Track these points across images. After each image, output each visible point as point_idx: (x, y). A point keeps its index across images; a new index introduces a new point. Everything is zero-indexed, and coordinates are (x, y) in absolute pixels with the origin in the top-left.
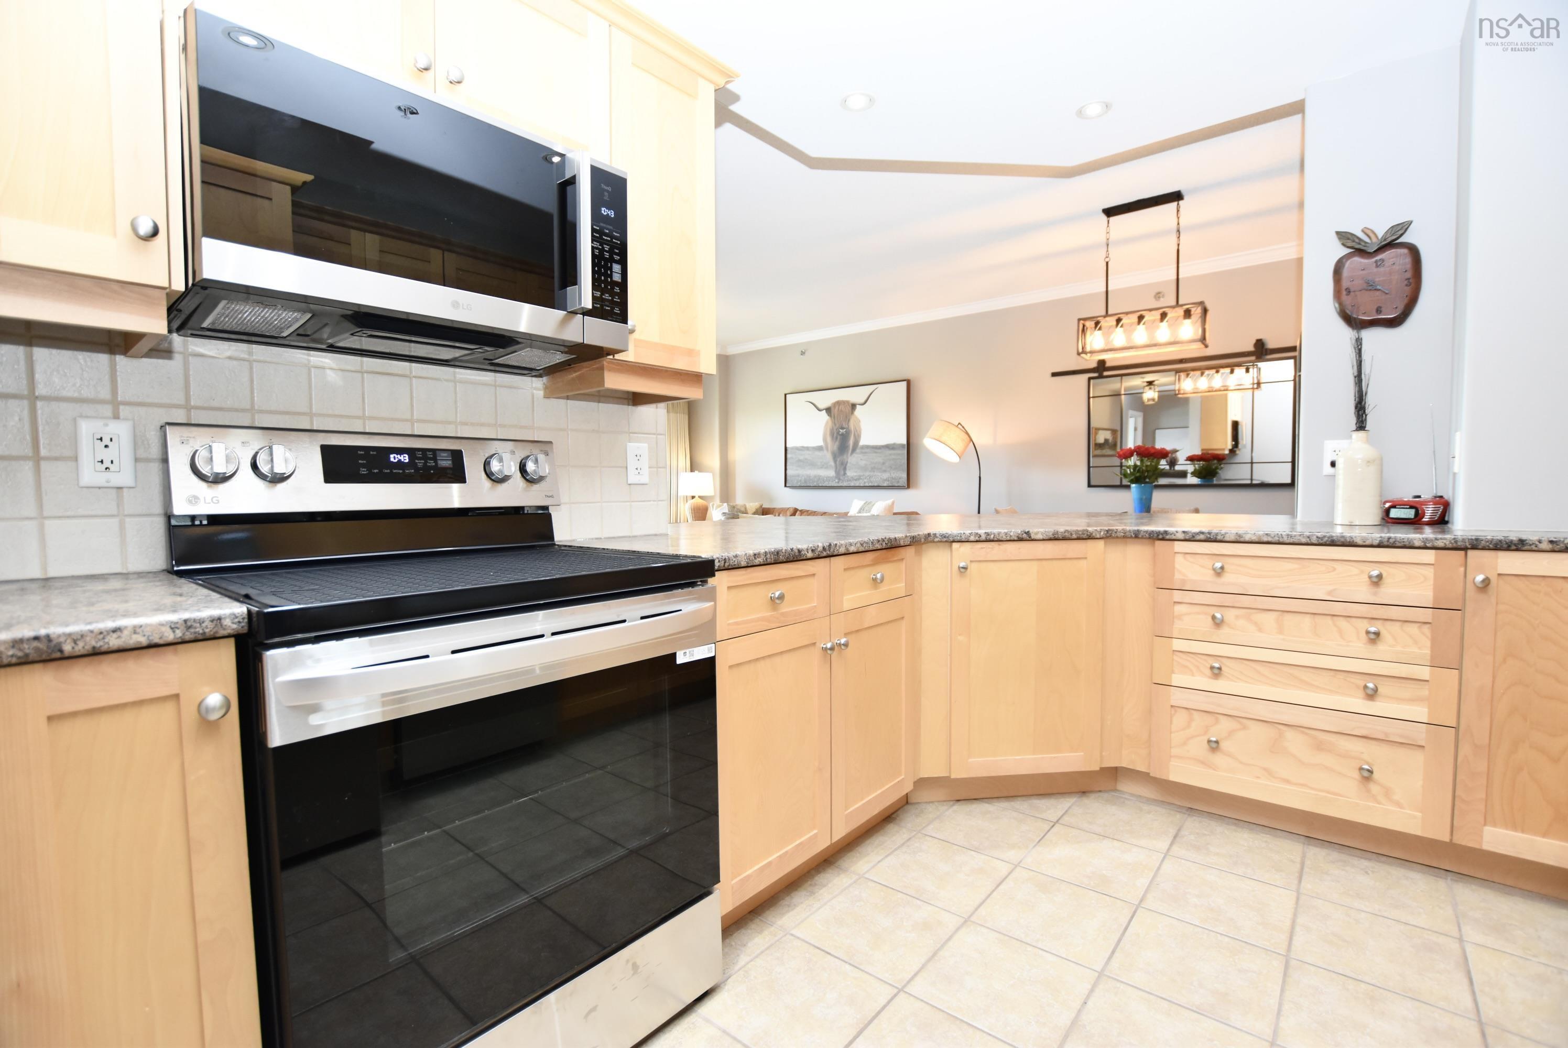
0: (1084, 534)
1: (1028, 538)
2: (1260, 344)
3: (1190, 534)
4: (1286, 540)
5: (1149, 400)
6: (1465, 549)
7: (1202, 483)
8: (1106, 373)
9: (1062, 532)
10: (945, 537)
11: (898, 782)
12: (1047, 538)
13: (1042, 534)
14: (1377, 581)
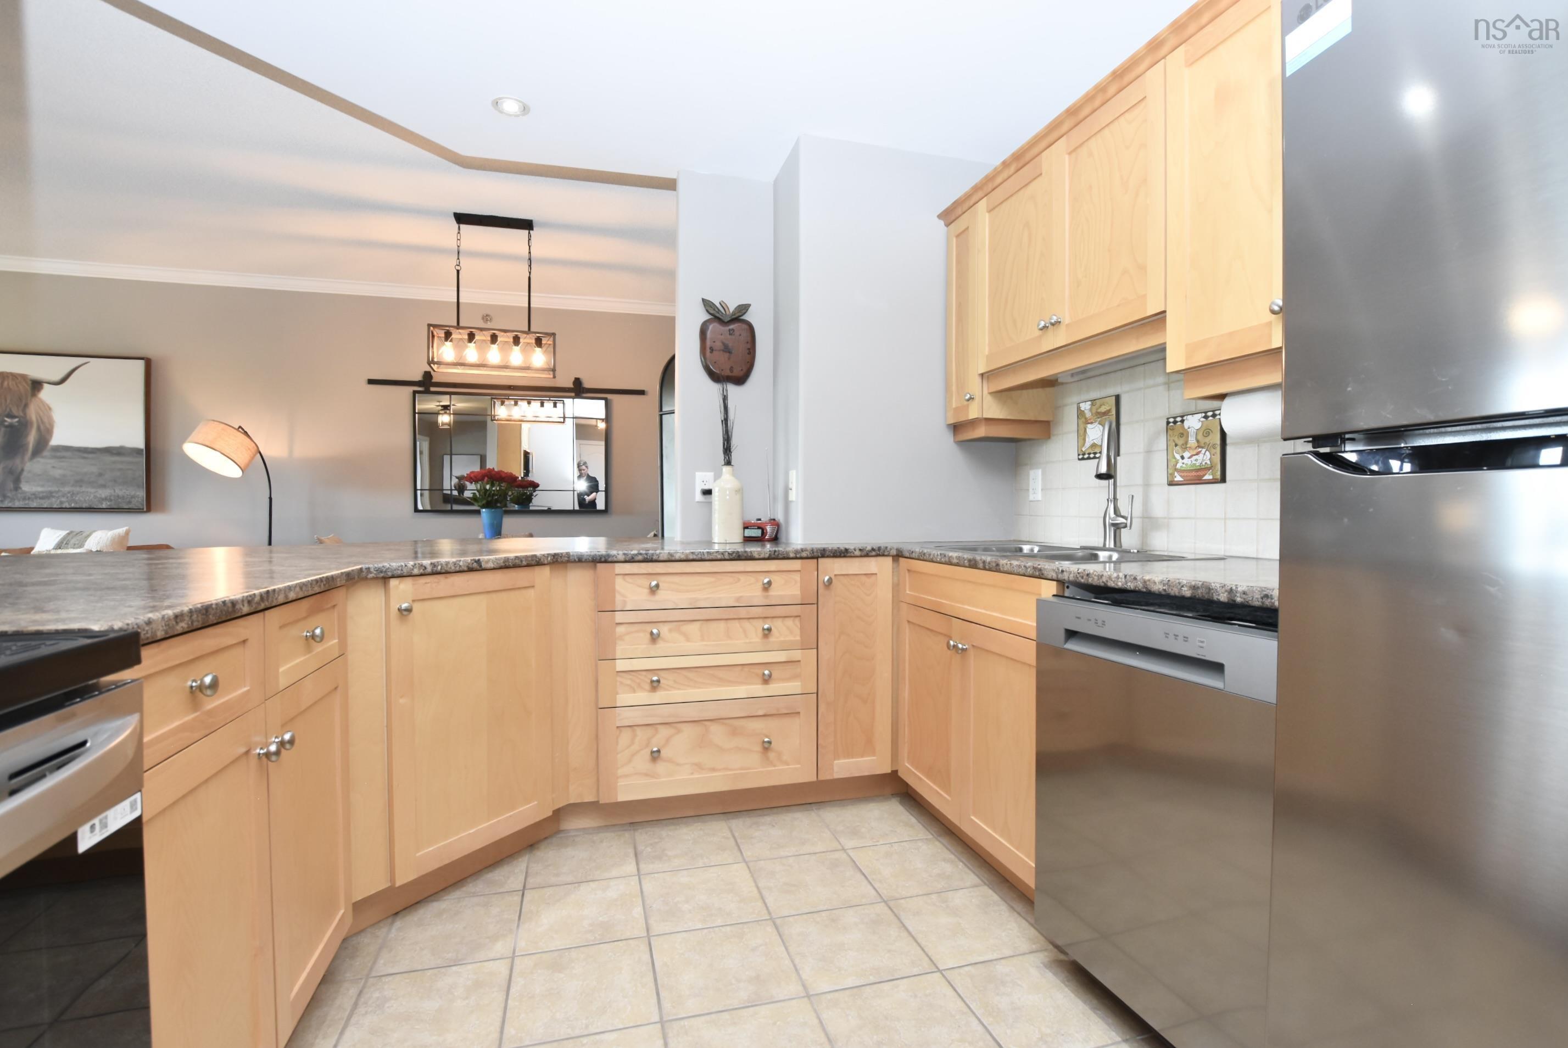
0: (532, 560)
1: (478, 567)
2: (577, 382)
3: (630, 556)
4: (706, 557)
5: (443, 424)
6: (817, 558)
7: (519, 509)
8: (432, 389)
9: (512, 559)
10: (381, 572)
11: (340, 920)
12: (498, 567)
13: (493, 562)
14: (767, 587)
